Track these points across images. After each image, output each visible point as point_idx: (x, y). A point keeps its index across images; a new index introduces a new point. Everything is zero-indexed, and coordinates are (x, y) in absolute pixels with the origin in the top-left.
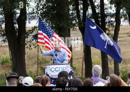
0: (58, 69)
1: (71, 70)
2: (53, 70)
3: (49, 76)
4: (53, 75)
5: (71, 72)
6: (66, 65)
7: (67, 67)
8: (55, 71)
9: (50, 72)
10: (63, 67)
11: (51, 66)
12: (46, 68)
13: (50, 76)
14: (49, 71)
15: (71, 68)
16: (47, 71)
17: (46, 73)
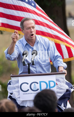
0: (38, 86)
1: (67, 87)
2: (25, 87)
3: (16, 103)
4: (26, 101)
5: (68, 93)
6: (55, 76)
7: (57, 80)
8: (30, 90)
9: (19, 92)
10: (49, 82)
11: (22, 80)
12: (10, 84)
13: (19, 103)
14: (17, 90)
15: (67, 83)
16: (13, 90)
17: (9, 95)
